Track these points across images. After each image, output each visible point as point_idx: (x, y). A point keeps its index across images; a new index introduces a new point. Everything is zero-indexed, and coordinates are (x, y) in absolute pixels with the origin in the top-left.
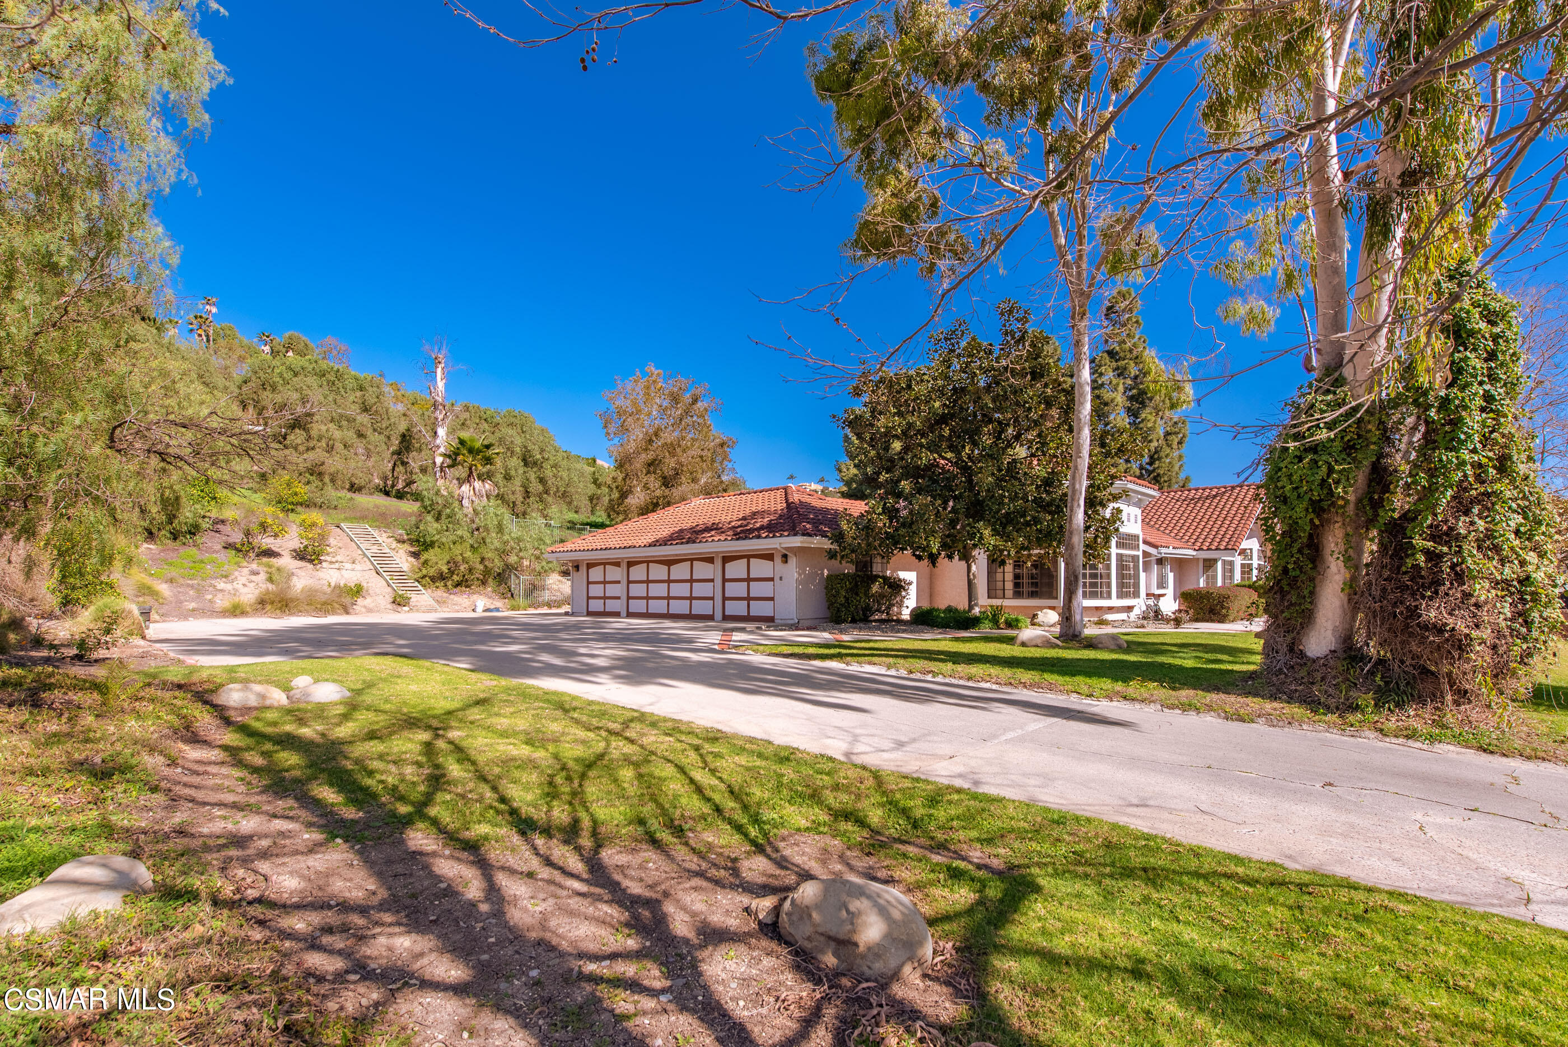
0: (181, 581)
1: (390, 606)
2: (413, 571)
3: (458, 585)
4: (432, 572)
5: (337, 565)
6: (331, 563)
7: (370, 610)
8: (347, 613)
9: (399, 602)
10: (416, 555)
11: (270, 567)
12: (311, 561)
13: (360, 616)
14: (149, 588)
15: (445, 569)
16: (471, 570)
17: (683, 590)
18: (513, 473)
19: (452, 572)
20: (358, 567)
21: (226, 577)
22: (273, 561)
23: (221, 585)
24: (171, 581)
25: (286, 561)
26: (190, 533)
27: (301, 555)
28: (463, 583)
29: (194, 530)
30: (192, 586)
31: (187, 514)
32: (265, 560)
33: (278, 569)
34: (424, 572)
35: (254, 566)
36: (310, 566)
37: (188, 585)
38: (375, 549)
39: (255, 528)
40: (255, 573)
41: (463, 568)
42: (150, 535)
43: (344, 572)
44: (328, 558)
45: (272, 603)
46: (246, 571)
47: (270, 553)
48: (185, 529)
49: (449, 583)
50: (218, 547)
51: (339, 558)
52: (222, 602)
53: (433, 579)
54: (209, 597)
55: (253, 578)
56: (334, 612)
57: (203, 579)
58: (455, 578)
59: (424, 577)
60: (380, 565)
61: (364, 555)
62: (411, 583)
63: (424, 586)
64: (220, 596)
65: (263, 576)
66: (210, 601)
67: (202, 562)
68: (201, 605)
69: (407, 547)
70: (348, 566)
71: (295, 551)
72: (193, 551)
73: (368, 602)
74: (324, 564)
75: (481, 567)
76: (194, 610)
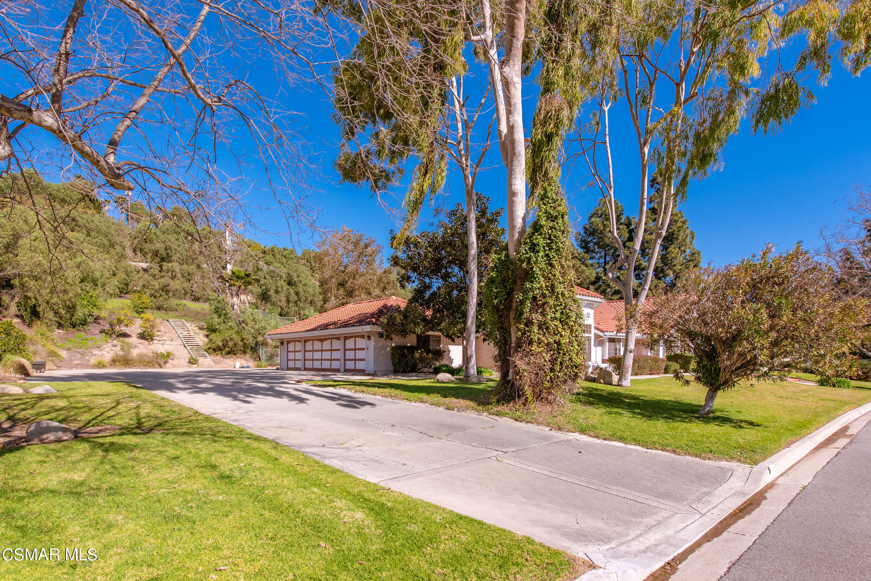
0: (74, 349)
1: (186, 364)
2: (204, 346)
3: (229, 353)
4: (214, 346)
5: (162, 342)
6: (159, 340)
7: (174, 366)
8: (161, 367)
9: (193, 362)
10: (207, 336)
11: (124, 342)
12: (147, 340)
13: (168, 369)
14: (55, 353)
15: (220, 344)
16: (235, 345)
17: (326, 355)
18: (280, 289)
19: (225, 346)
20: (174, 343)
21: (99, 348)
22: (126, 340)
23: (95, 352)
24: (68, 349)
25: (134, 340)
26: (81, 324)
27: (142, 336)
28: (231, 352)
29: (84, 323)
30: (79, 352)
31: (80, 314)
32: (122, 339)
33: (127, 344)
34: (209, 346)
35: (115, 342)
36: (146, 342)
37: (77, 352)
38: (185, 333)
39: (115, 322)
40: (115, 346)
41: (231, 344)
42: (60, 326)
43: (165, 346)
44: (158, 338)
45: (119, 361)
46: (110, 345)
47: (125, 335)
48: (78, 322)
49: (224, 352)
50: (97, 332)
51: (164, 338)
52: (93, 361)
53: (214, 350)
54: (88, 358)
55: (114, 348)
56: (153, 366)
57: (86, 349)
58: (227, 349)
59: (209, 348)
60: (188, 341)
61: (179, 336)
62: (202, 352)
63: (209, 354)
64: (93, 357)
65: (119, 348)
66: (88, 360)
67: (87, 340)
68: (82, 362)
69: (205, 332)
70: (168, 342)
71: (139, 334)
72: (83, 334)
73: (175, 362)
74: (155, 341)
75: (241, 343)
76: (78, 364)
